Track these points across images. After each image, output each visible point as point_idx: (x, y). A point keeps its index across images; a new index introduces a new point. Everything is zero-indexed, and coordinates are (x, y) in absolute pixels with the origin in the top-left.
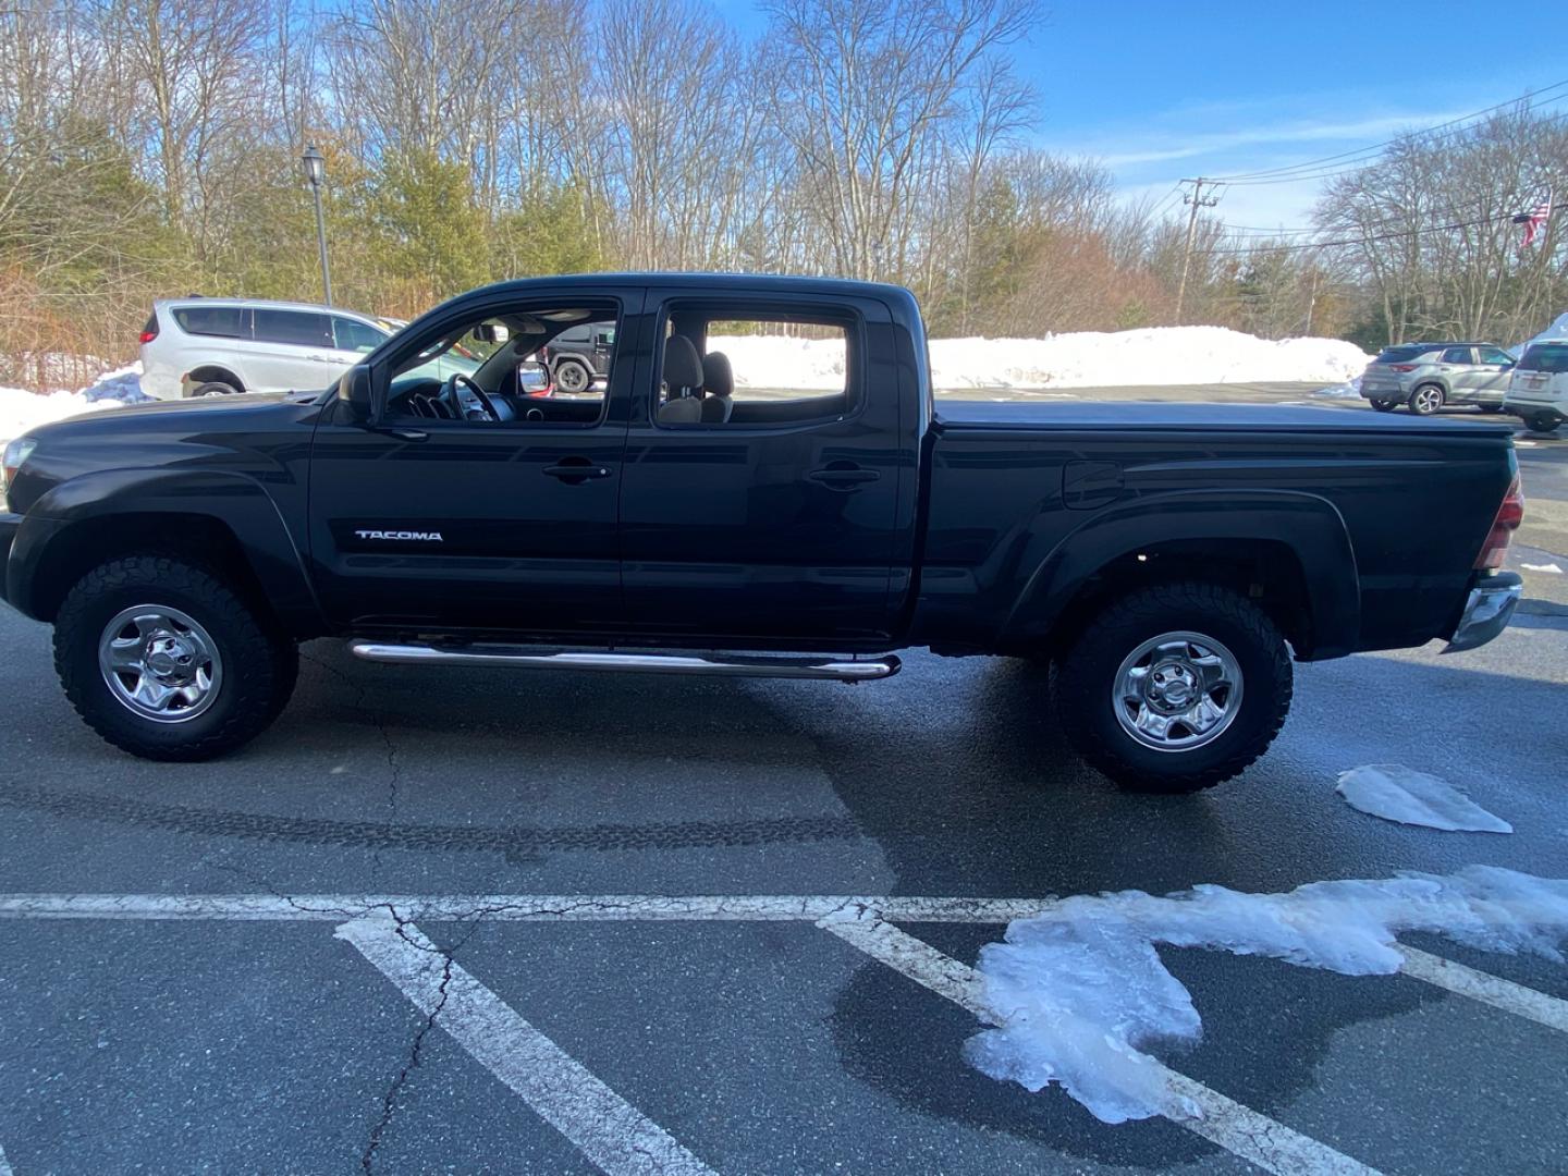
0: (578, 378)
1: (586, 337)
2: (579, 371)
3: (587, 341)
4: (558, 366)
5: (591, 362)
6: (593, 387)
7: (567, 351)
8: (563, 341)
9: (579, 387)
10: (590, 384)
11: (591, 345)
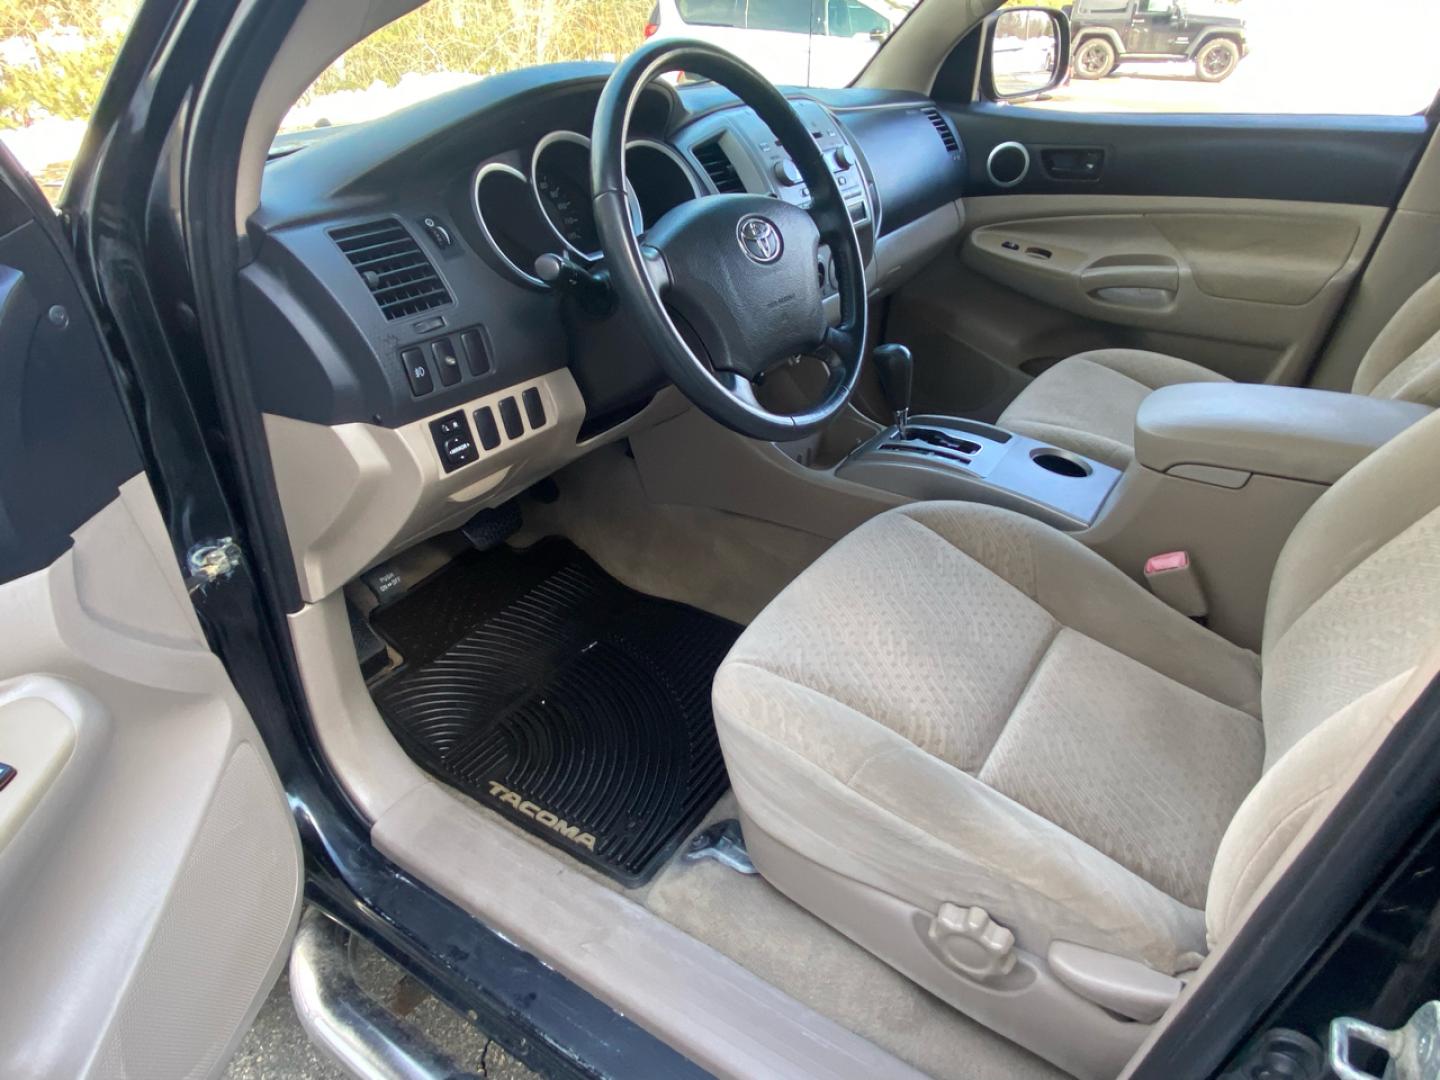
0: (1102, 59)
1: (1122, 5)
2: (1105, 51)
3: (1124, 10)
4: (1081, 44)
5: (1122, 38)
6: (1117, 71)
7: (1096, 25)
8: (1093, 11)
9: (1100, 71)
10: (1115, 67)
11: (1126, 16)
